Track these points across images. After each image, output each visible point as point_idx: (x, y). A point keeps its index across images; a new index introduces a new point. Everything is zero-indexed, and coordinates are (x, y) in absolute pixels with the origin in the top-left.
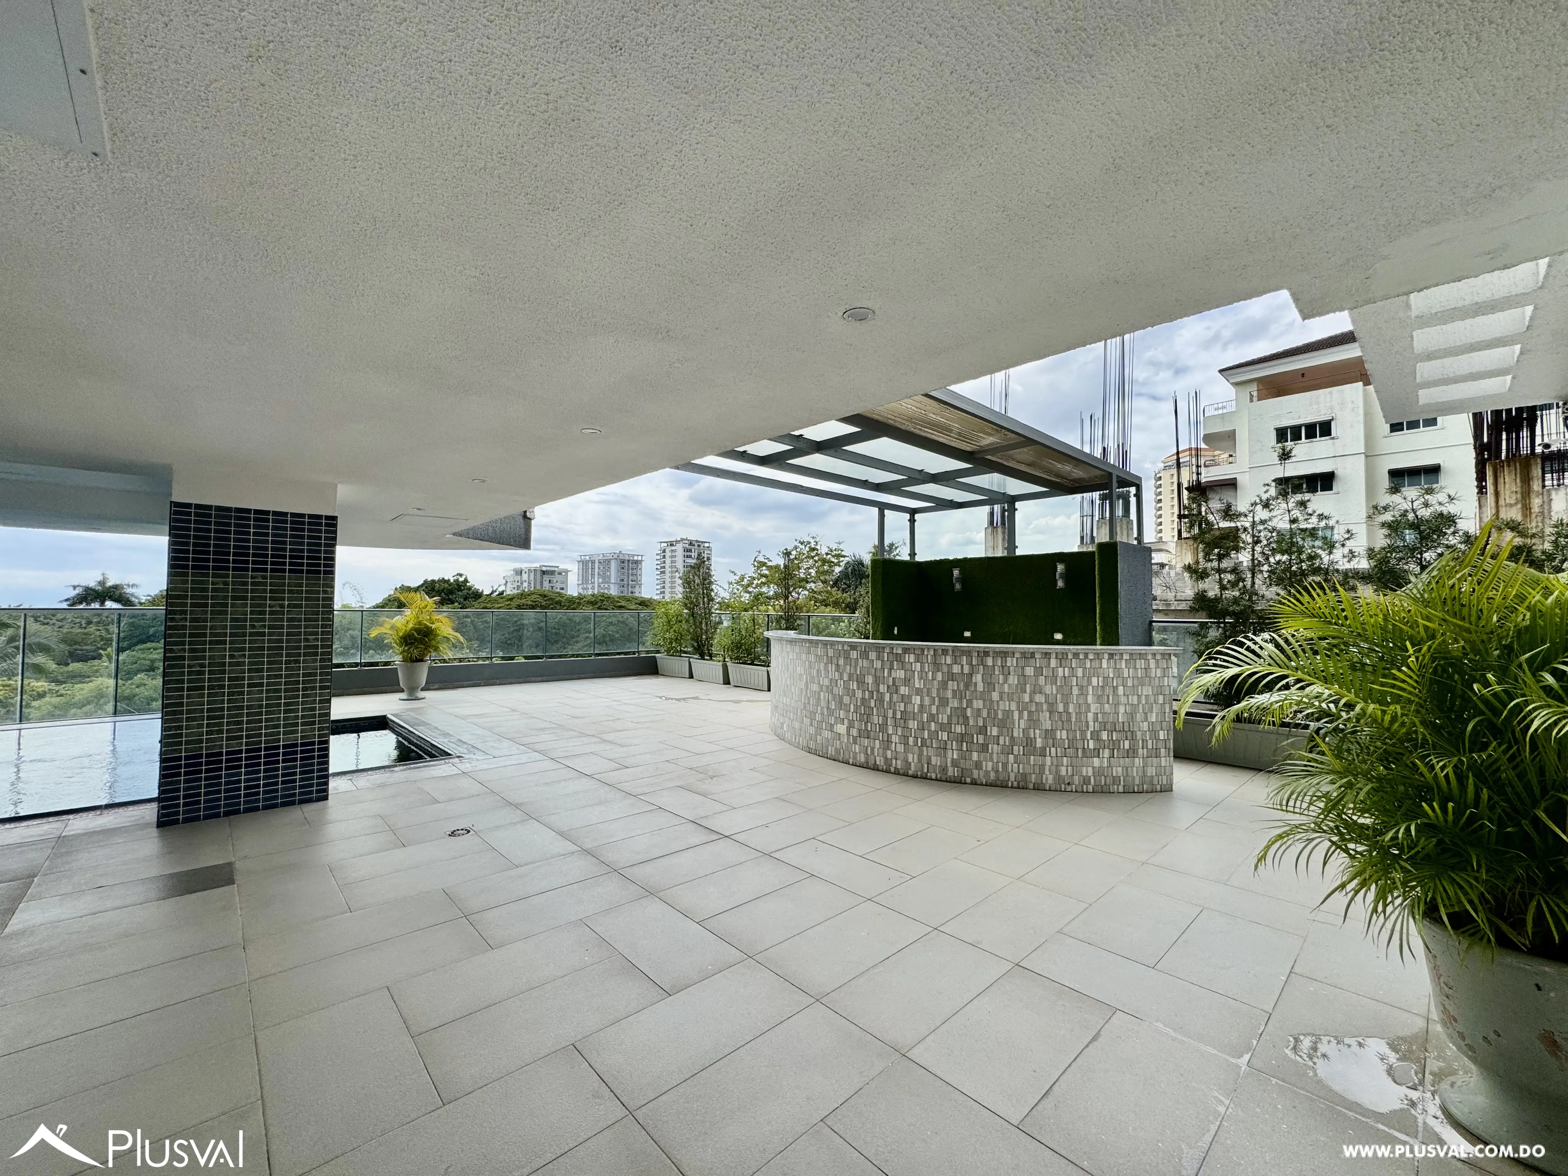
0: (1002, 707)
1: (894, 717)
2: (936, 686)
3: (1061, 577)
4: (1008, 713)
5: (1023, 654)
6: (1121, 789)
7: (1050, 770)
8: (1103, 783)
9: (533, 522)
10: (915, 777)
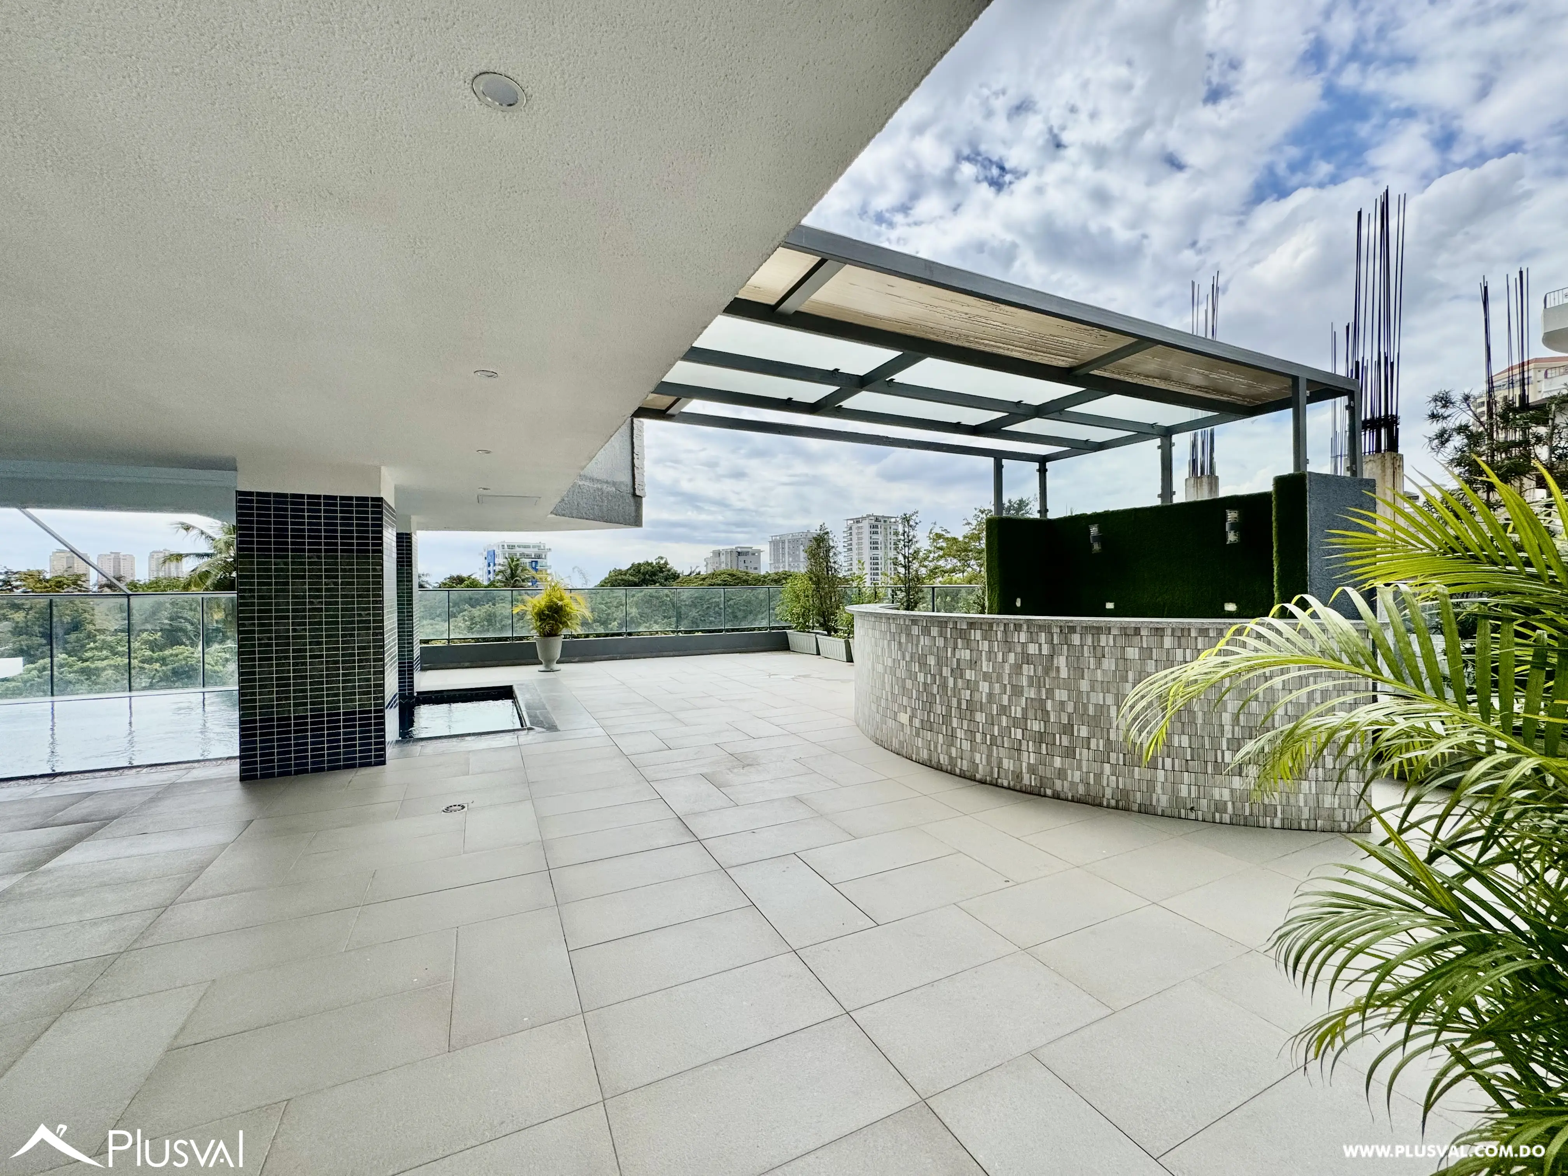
0: (1093, 700)
1: (959, 707)
2: (1007, 671)
3: (1231, 529)
4: (1102, 708)
5: (1124, 630)
6: (1277, 823)
7: (1163, 789)
8: (1247, 813)
9: (644, 499)
10: (983, 782)
